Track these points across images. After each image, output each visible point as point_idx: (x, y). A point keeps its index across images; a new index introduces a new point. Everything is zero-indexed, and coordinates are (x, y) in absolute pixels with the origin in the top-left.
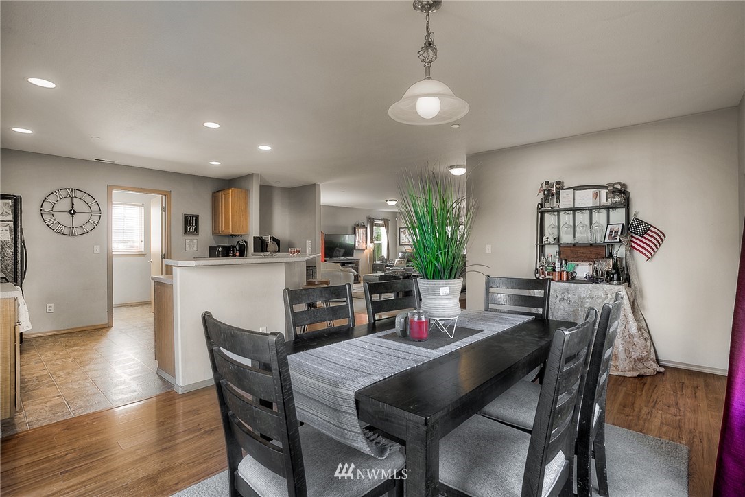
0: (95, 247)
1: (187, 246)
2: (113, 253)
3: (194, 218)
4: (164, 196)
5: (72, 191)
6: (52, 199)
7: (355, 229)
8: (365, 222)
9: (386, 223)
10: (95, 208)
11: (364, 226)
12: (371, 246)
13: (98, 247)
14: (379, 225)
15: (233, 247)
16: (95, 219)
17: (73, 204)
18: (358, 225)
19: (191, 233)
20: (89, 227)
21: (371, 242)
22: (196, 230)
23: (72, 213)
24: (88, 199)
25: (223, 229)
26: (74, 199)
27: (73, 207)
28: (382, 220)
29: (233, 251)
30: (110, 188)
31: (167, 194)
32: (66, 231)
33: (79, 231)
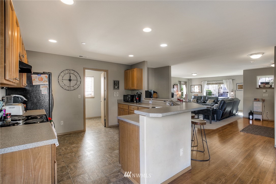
0: (79, 95)
1: (115, 94)
2: (86, 97)
3: (117, 82)
4: (105, 72)
5: (70, 70)
6: (62, 74)
7: (174, 86)
8: (177, 83)
9: (185, 83)
10: (79, 78)
11: (177, 84)
12: (180, 93)
13: (80, 95)
14: (183, 84)
15: (136, 96)
16: (79, 83)
17: (70, 76)
18: (175, 84)
19: (116, 89)
20: (76, 87)
21: (180, 92)
22: (118, 87)
23: (70, 80)
24: (76, 74)
25: (130, 87)
26: (71, 74)
27: (70, 78)
28: (184, 82)
29: (135, 97)
30: (84, 69)
31: (106, 71)
32: (68, 89)
33: (72, 88)
